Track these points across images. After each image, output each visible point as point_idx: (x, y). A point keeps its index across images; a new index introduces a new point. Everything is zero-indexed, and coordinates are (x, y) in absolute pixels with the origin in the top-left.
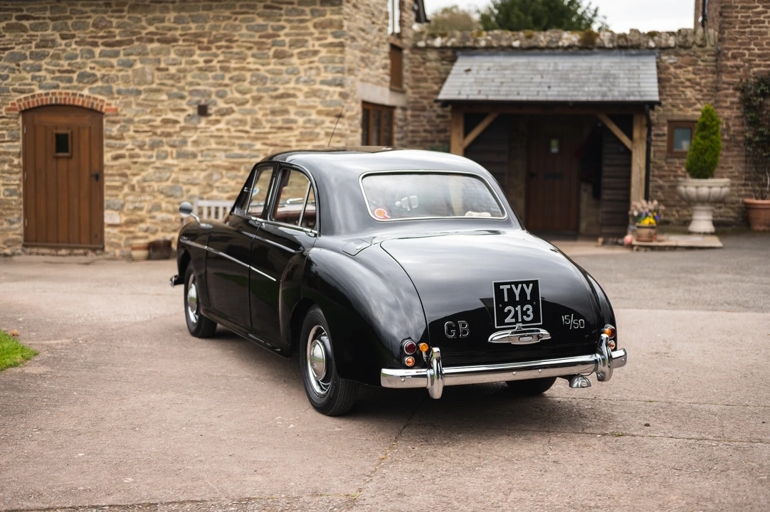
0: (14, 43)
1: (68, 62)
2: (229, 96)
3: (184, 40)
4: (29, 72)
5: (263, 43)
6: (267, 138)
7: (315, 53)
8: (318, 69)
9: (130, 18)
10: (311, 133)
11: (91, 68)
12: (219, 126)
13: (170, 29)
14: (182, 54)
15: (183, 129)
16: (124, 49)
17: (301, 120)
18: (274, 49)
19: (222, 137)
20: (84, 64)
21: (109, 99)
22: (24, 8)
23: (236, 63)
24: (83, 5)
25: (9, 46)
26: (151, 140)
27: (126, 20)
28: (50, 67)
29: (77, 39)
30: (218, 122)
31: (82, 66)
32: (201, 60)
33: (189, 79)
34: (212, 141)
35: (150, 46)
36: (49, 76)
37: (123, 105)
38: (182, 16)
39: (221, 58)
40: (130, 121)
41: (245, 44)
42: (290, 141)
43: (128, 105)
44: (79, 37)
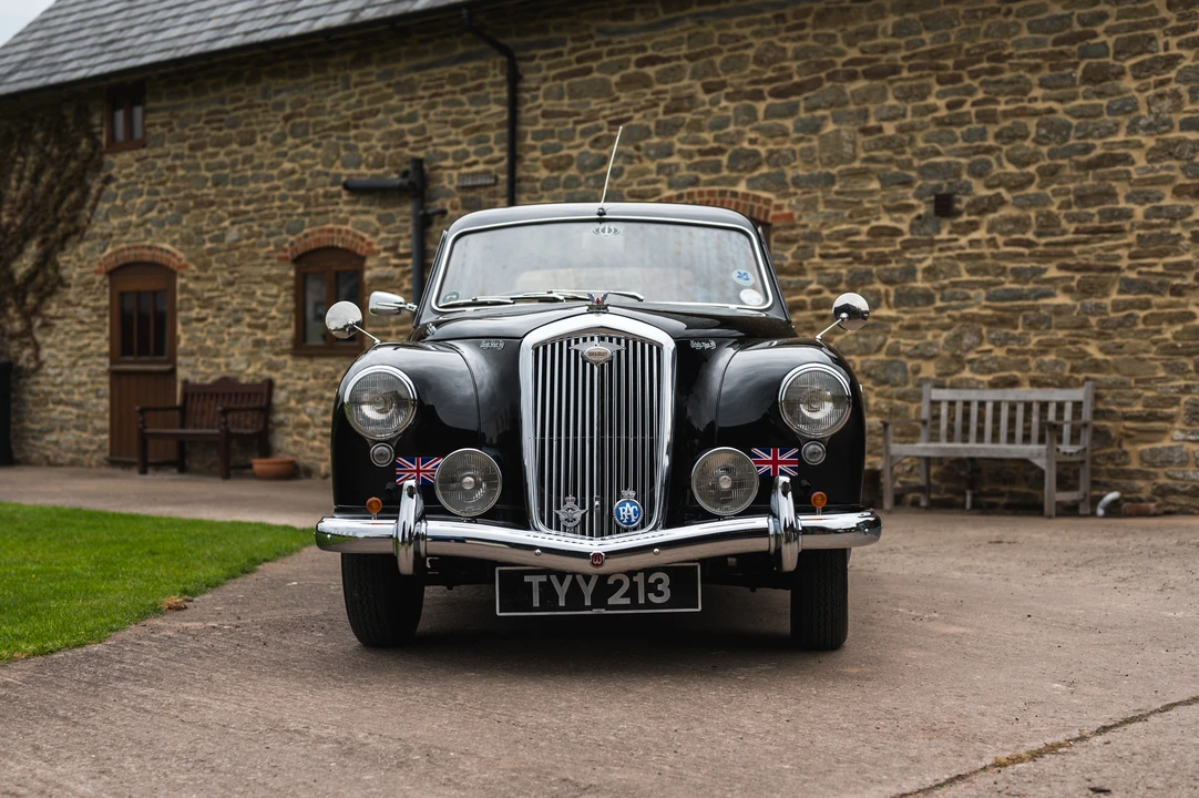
0: (631, 108)
1: (713, 134)
2: (996, 170)
3: (911, 69)
4: (652, 159)
5: (1062, 53)
6: (1071, 255)
7: (1171, 61)
8: (1176, 95)
9: (816, 37)
10: (1161, 238)
11: (753, 141)
12: (975, 235)
13: (886, 49)
14: (906, 95)
15: (907, 245)
16: (806, 99)
17: (1139, 211)
18: (1082, 65)
19: (980, 256)
20: (740, 134)
21: (778, 197)
22: (648, 44)
23: (1007, 103)
24: (740, 25)
25: (626, 115)
26: (850, 271)
27: (810, 42)
28: (685, 147)
29: (730, 90)
30: (973, 226)
31: (735, 139)
32: (941, 103)
33: (921, 144)
34: (962, 266)
35: (851, 87)
36: (683, 162)
37: (802, 206)
38: (908, 20)
39: (980, 95)
40: (815, 237)
41: (1025, 61)
42: (1119, 258)
43: (810, 205)
44: (732, 85)
